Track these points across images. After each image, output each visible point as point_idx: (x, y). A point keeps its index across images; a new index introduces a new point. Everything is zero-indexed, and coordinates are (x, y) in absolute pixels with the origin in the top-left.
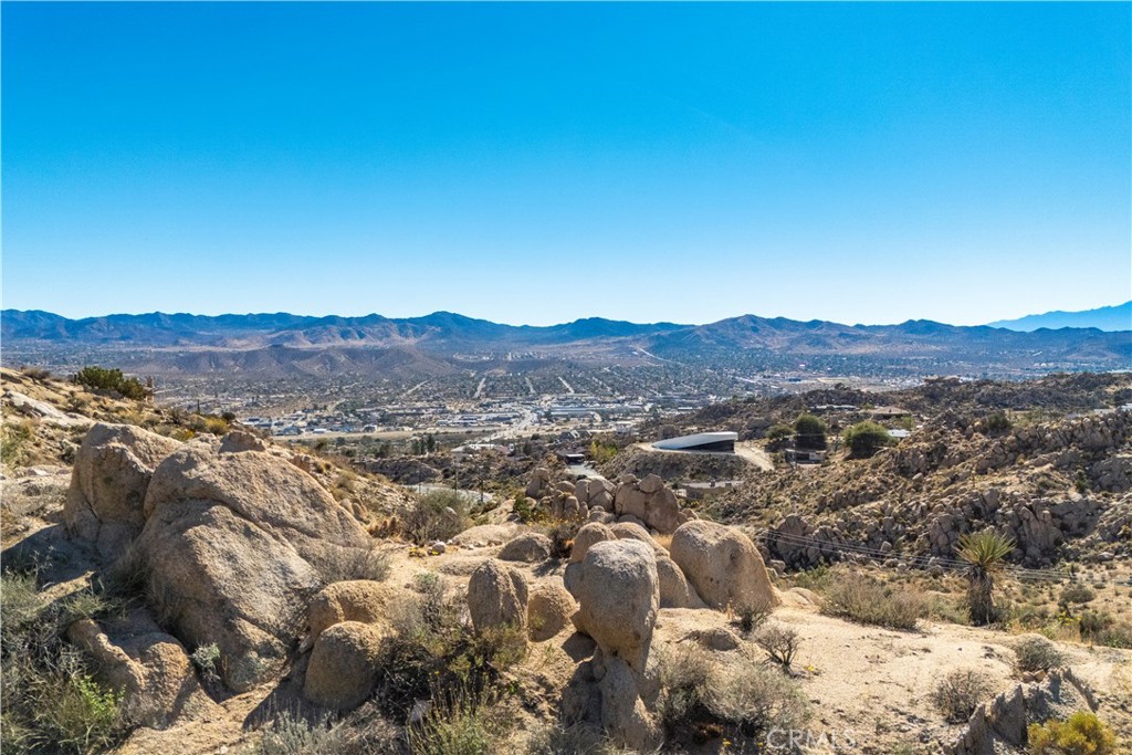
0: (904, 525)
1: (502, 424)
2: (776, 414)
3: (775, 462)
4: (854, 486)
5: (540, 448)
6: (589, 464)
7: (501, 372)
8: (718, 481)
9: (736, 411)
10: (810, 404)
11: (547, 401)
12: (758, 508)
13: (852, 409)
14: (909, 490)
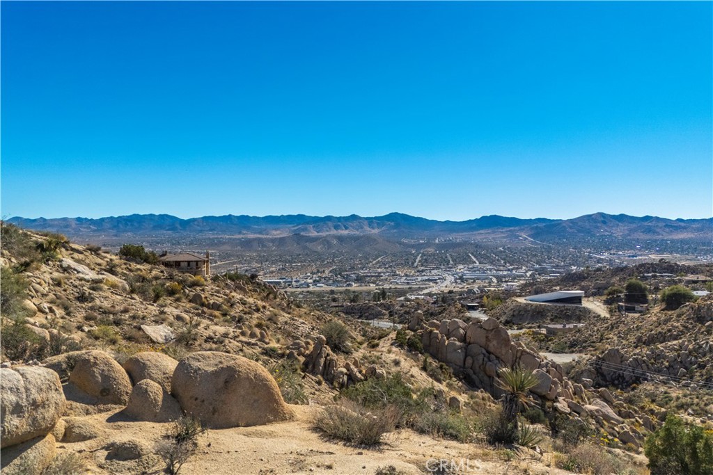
0: (696, 357)
1: (431, 284)
2: (615, 279)
3: (611, 311)
4: (663, 329)
5: (453, 299)
6: (482, 310)
7: (431, 250)
8: (568, 324)
9: (588, 277)
10: (640, 272)
11: (461, 268)
12: (594, 342)
13: (671, 276)
14: (702, 333)
